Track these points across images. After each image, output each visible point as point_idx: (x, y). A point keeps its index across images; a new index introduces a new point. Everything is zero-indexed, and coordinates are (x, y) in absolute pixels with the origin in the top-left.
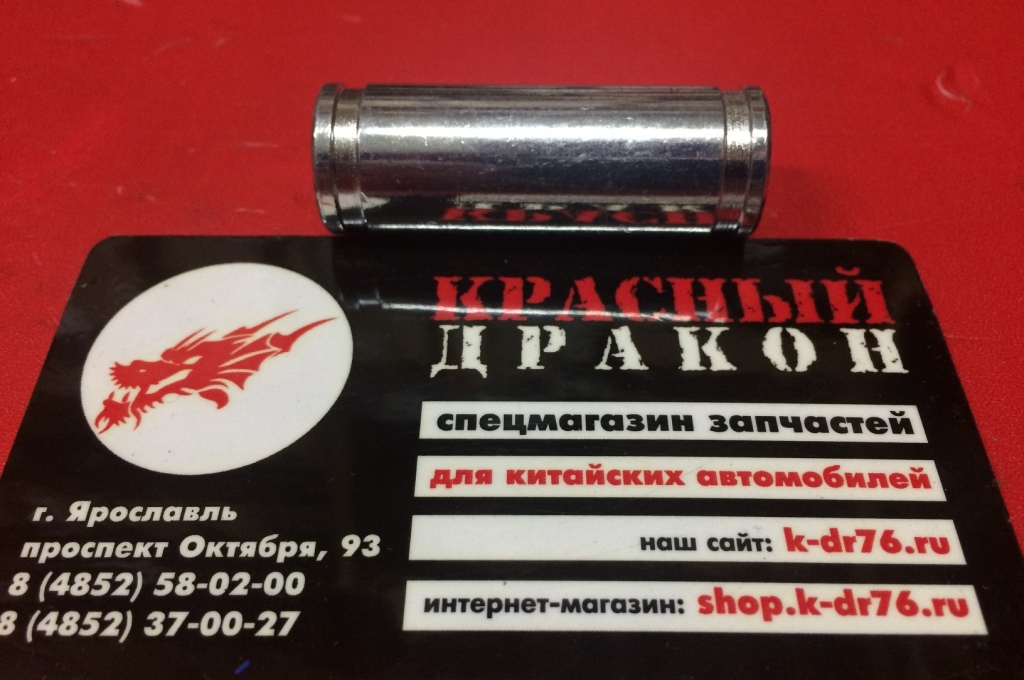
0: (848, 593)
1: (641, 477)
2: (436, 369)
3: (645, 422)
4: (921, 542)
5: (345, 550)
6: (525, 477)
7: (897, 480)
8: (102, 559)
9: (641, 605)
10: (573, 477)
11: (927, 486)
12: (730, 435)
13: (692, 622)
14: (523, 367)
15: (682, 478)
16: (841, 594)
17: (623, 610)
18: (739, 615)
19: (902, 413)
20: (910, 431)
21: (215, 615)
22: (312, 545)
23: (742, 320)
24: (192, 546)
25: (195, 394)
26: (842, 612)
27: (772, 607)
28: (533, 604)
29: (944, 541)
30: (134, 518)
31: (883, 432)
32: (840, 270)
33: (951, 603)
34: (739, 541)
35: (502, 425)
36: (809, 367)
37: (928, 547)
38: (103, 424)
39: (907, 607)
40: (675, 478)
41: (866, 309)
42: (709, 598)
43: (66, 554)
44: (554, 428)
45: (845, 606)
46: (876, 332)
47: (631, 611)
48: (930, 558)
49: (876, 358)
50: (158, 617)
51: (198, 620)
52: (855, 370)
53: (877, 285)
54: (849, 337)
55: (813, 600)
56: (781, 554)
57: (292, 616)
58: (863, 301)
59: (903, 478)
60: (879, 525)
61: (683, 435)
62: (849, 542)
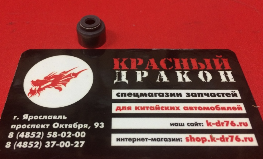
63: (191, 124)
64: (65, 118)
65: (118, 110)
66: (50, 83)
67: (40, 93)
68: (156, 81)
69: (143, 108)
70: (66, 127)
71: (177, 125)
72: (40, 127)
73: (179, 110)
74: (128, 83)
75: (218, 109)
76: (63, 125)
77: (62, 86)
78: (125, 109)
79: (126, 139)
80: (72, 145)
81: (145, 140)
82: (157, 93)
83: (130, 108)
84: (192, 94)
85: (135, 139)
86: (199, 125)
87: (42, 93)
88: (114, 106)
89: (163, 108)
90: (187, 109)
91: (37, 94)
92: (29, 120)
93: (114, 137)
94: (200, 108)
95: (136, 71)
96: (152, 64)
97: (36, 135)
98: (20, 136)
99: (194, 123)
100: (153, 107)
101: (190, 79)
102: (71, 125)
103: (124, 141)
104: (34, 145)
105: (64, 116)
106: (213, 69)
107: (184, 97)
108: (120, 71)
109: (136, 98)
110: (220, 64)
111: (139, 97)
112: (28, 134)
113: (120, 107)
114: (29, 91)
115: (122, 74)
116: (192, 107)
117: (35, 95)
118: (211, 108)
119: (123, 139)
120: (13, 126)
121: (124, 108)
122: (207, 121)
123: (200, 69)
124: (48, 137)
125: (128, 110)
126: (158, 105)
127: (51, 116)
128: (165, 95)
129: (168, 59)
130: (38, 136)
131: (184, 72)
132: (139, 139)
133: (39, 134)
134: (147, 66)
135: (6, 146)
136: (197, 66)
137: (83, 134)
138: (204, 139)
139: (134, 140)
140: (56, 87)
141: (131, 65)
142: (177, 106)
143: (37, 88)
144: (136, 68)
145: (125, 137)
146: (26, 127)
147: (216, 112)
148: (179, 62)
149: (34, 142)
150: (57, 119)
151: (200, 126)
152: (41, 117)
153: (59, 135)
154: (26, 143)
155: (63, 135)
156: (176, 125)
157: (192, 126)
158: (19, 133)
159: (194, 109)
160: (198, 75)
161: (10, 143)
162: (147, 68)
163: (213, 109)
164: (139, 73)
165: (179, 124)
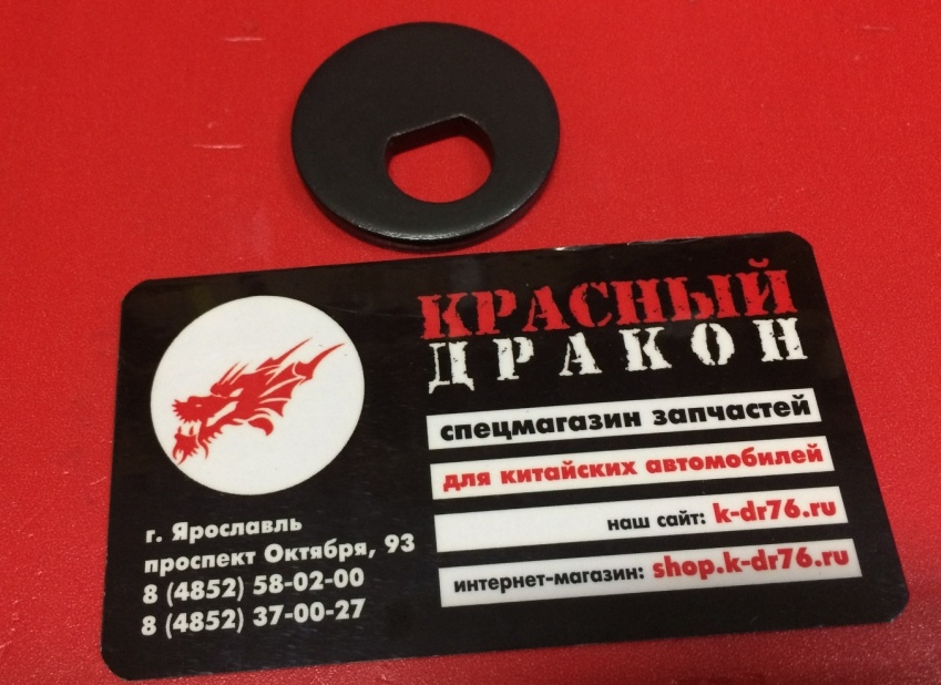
0: (761, 552)
1: (604, 470)
2: (433, 385)
3: (603, 421)
4: (814, 507)
5: (388, 548)
6: (515, 476)
7: (798, 456)
8: (208, 568)
9: (612, 575)
10: (552, 474)
11: (820, 459)
12: (669, 427)
13: (649, 584)
14: (501, 378)
15: (635, 467)
16: (756, 554)
17: (600, 579)
18: (684, 576)
19: (802, 396)
20: (807, 412)
21: (302, 606)
22: (364, 545)
23: (674, 319)
24: (274, 553)
25: (245, 422)
26: (757, 568)
27: (706, 568)
28: (534, 580)
29: (832, 505)
30: (224, 534)
31: (787, 414)
32: (752, 263)
33: (836, 554)
34: (680, 517)
35: (491, 432)
36: (729, 360)
37: (820, 510)
38: (180, 455)
39: (804, 560)
40: (629, 468)
41: (773, 300)
42: (660, 565)
43: (180, 568)
44: (532, 432)
45: (759, 563)
46: (781, 321)
47: (606, 580)
48: (822, 519)
49: (782, 347)
50: (261, 610)
51: (292, 611)
52: (765, 359)
53: (782, 274)
54: (760, 329)
55: (736, 560)
56: (712, 526)
57: (359, 603)
58: (771, 292)
59: (802, 454)
60: (783, 496)
61: (633, 430)
62: (762, 510)
63: (669, 518)
64: (296, 526)
65: (452, 486)
66: (231, 407)
67: (209, 445)
68: (561, 374)
69: (524, 476)
70: (304, 557)
71: (629, 527)
72: (230, 562)
73: (634, 472)
74: (472, 388)
75: (750, 460)
76: (295, 550)
77: (272, 416)
78: (473, 484)
79: (483, 582)
80: (330, 612)
81: (538, 580)
82: (564, 419)
83: (484, 479)
84: (673, 412)
85: (508, 579)
86: (691, 519)
87: (216, 443)
88: (439, 472)
89: (585, 471)
90: (658, 470)
91: (200, 450)
92: (192, 541)
93: (448, 577)
94: (696, 463)
95: (495, 341)
96: (543, 310)
97: (223, 589)
98: (177, 594)
99: (677, 514)
100: (555, 470)
101: (666, 358)
102: (319, 548)
103: (476, 589)
104: (223, 620)
105: (293, 521)
106: (739, 315)
107: (648, 426)
108: (443, 344)
109: (502, 440)
110: (761, 293)
111: (509, 438)
112: (198, 585)
113: (454, 477)
114: (173, 442)
115: (452, 357)
116: (672, 461)
117: (195, 452)
118: (730, 458)
119: (472, 582)
120: (150, 565)
121: (469, 479)
122: (716, 506)
123: (698, 317)
124: (256, 592)
125: (481, 484)
126: (570, 462)
127: (256, 524)
128: (589, 422)
129: (593, 285)
130: (230, 593)
131: (648, 335)
132: (518, 579)
133: (229, 585)
134: (528, 317)
135: (145, 631)
136: (687, 304)
137: (357, 577)
138: (706, 567)
139: (506, 583)
140: (253, 418)
141: (477, 316)
142: (628, 460)
143: (197, 426)
144: (495, 328)
145: (477, 579)
146: (190, 567)
147: (743, 471)
148: (630, 292)
149: (221, 613)
150: (273, 534)
151: (696, 522)
152: (227, 530)
153: (288, 584)
154: (197, 617)
155: (300, 582)
156: (626, 524)
157: (671, 525)
158: (171, 585)
159: (678, 465)
160: (691, 343)
161: (152, 619)
162: (530, 327)
163: (733, 461)
164: (504, 345)
165: (634, 520)
